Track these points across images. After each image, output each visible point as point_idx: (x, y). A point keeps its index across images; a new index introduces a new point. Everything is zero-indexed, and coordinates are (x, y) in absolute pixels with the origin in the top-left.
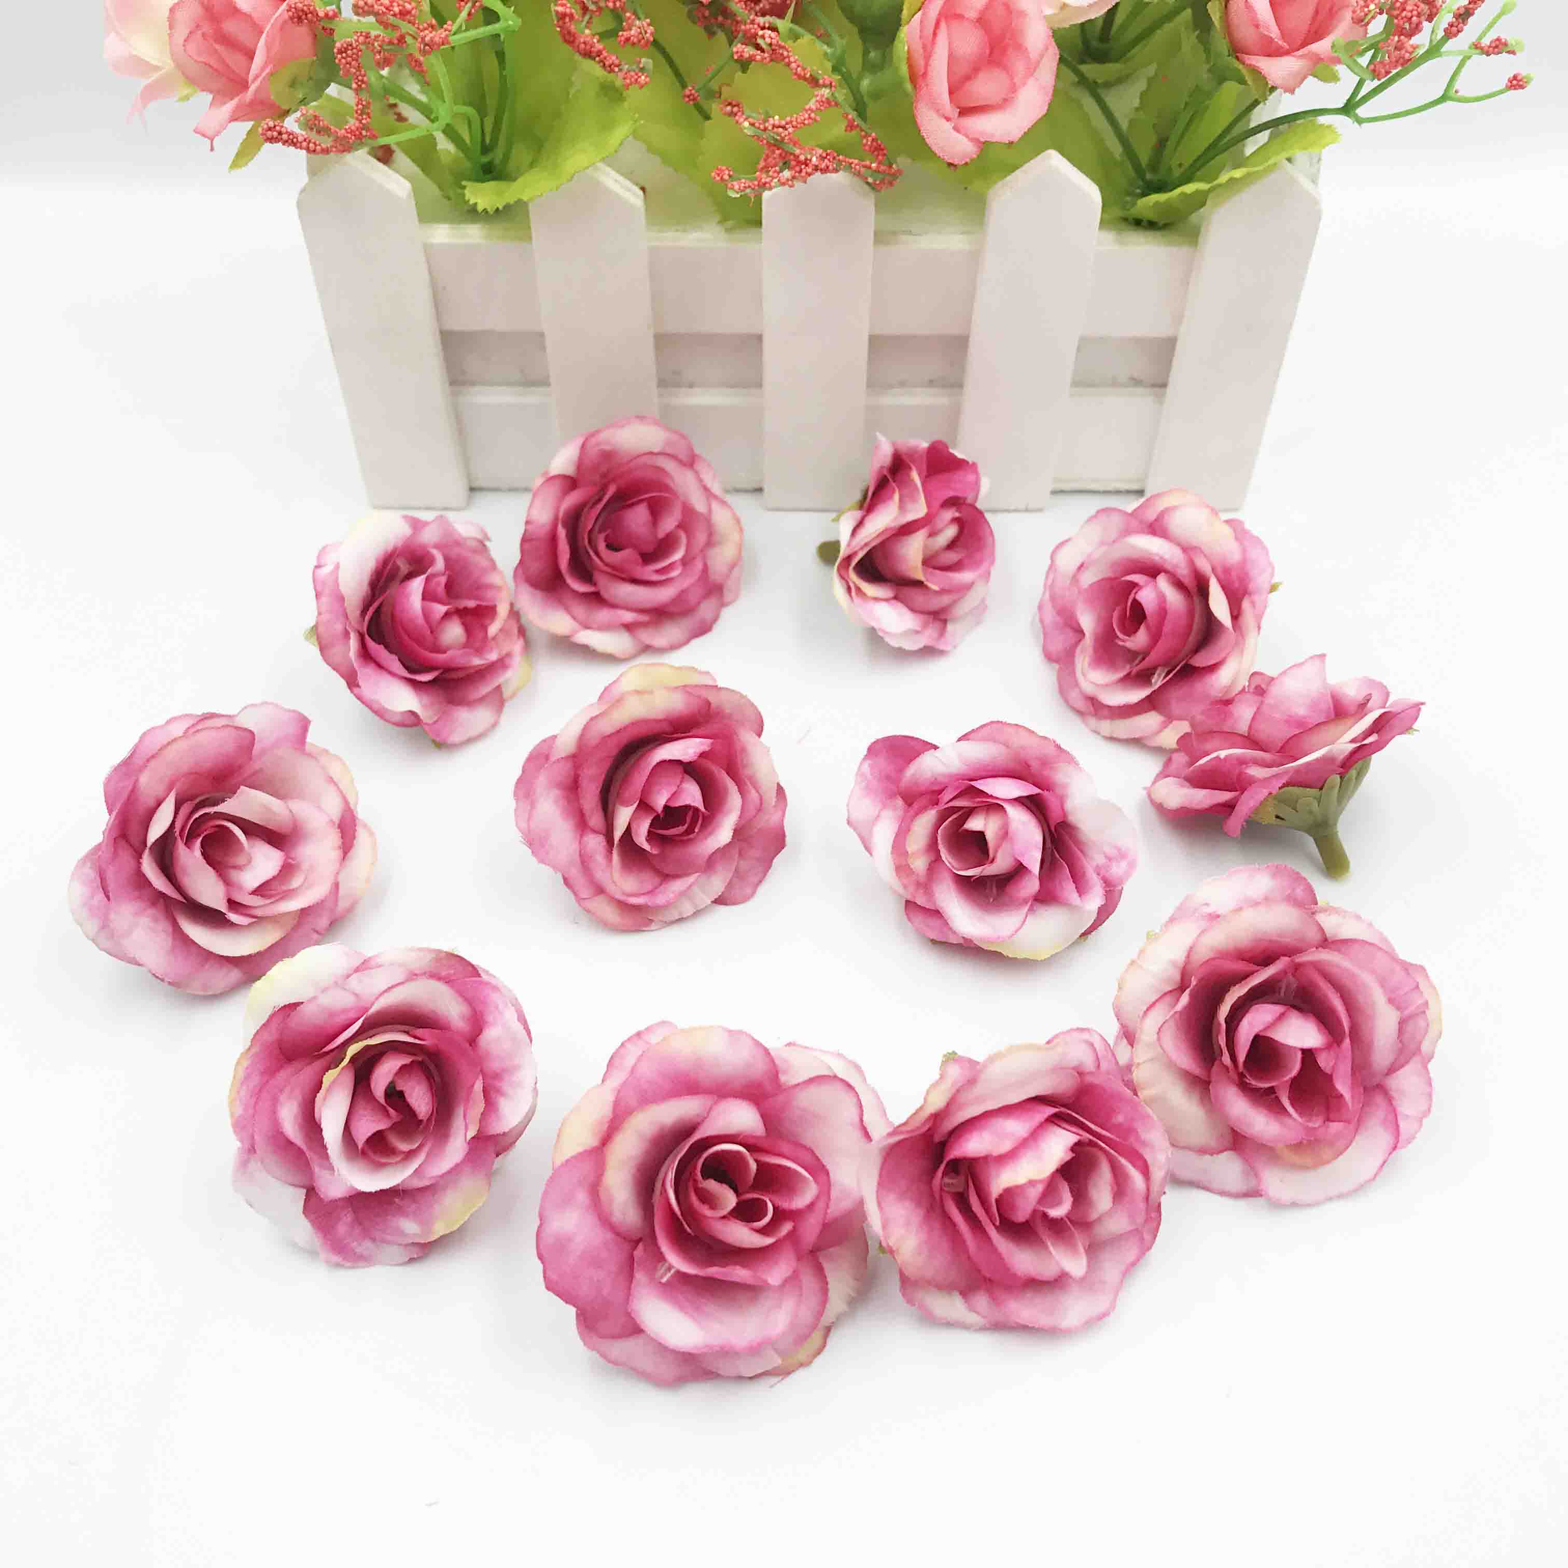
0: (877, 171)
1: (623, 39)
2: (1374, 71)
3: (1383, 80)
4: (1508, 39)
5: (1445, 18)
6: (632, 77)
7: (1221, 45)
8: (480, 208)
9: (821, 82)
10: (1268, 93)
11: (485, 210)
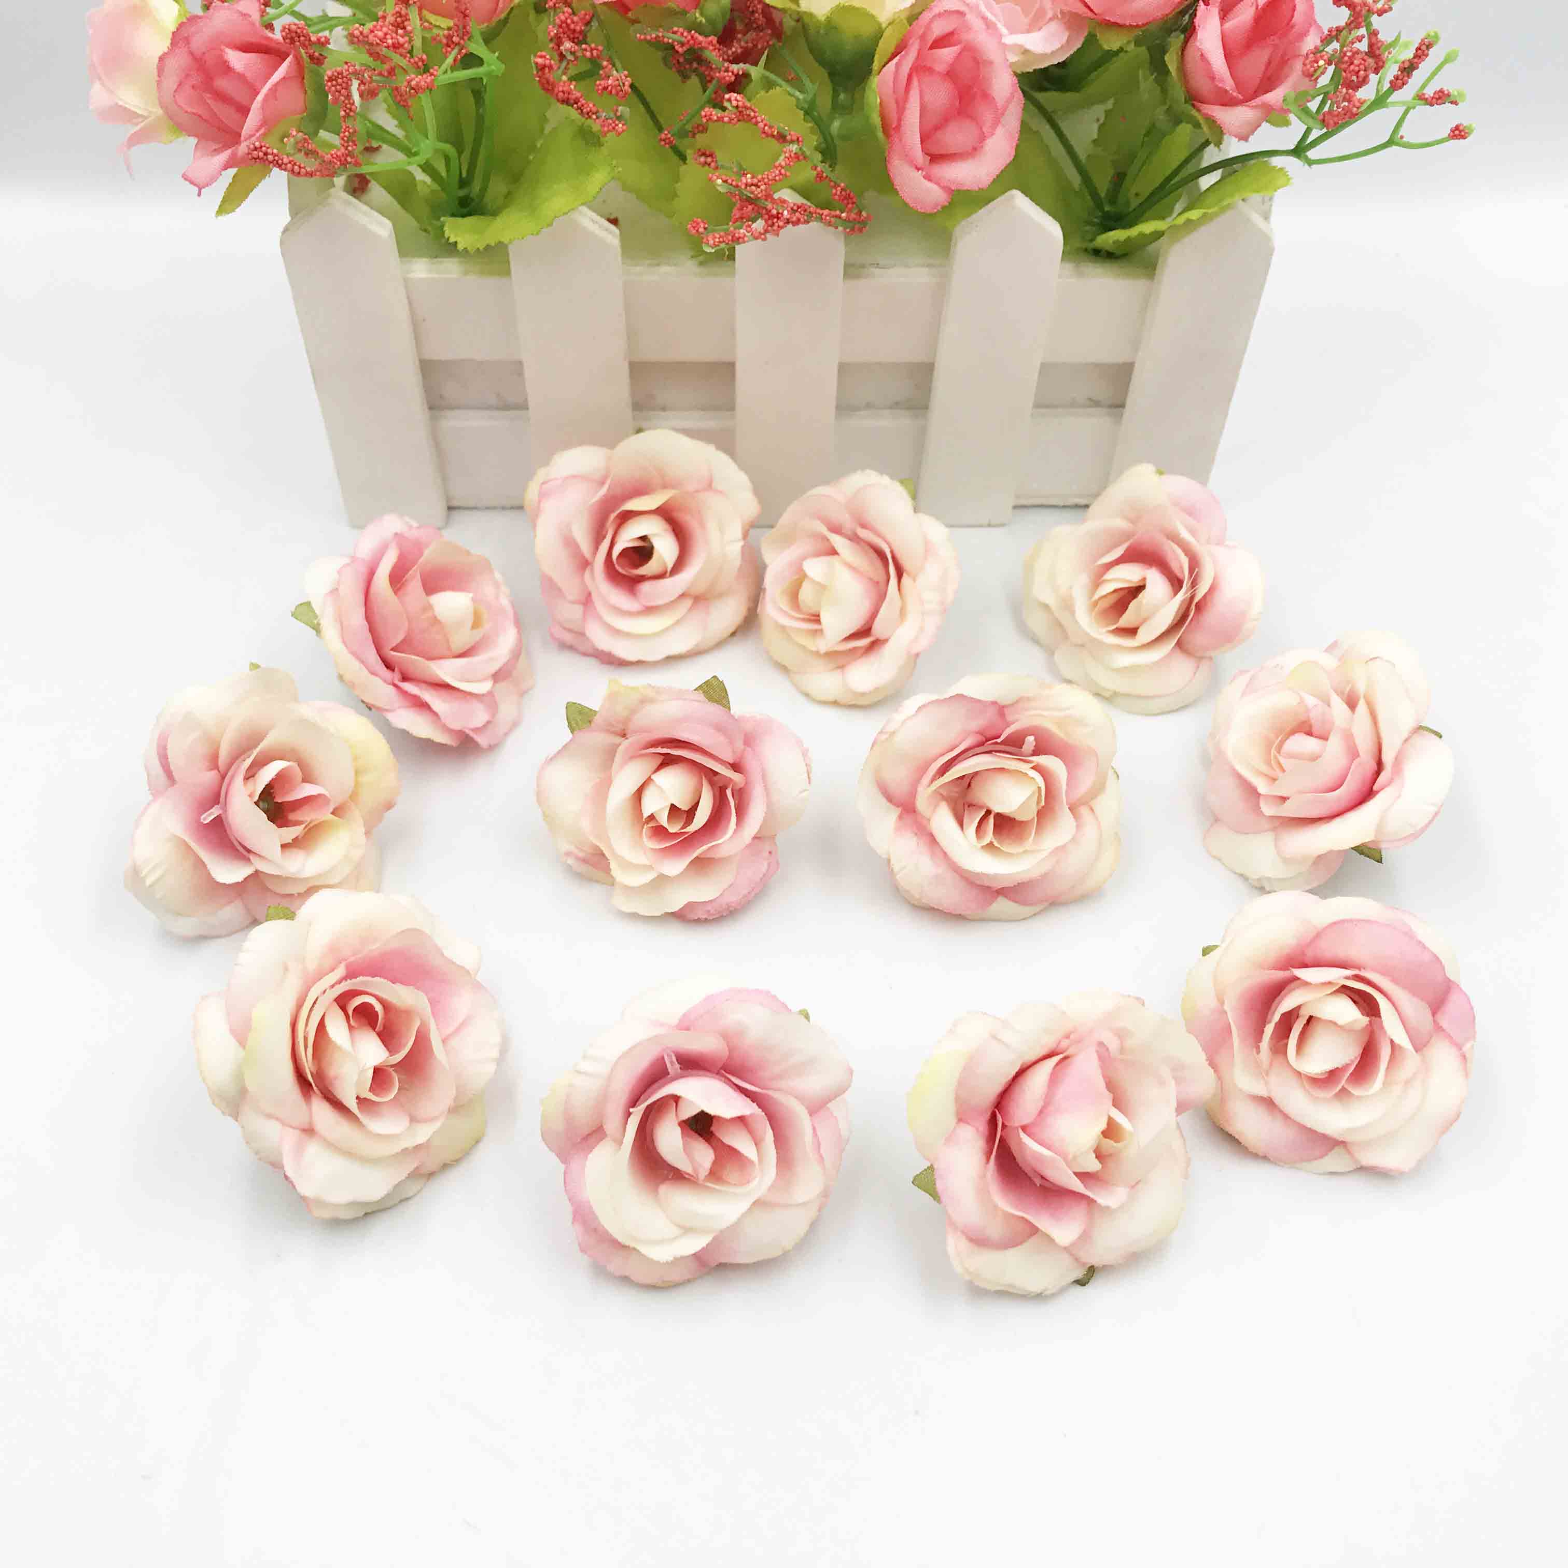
0: (847, 220)
1: (600, 87)
2: (1323, 121)
3: (1331, 127)
4: (1451, 91)
5: (1391, 71)
6: (610, 125)
7: (1178, 93)
8: (460, 247)
9: (789, 137)
10: (1222, 137)
11: (465, 249)
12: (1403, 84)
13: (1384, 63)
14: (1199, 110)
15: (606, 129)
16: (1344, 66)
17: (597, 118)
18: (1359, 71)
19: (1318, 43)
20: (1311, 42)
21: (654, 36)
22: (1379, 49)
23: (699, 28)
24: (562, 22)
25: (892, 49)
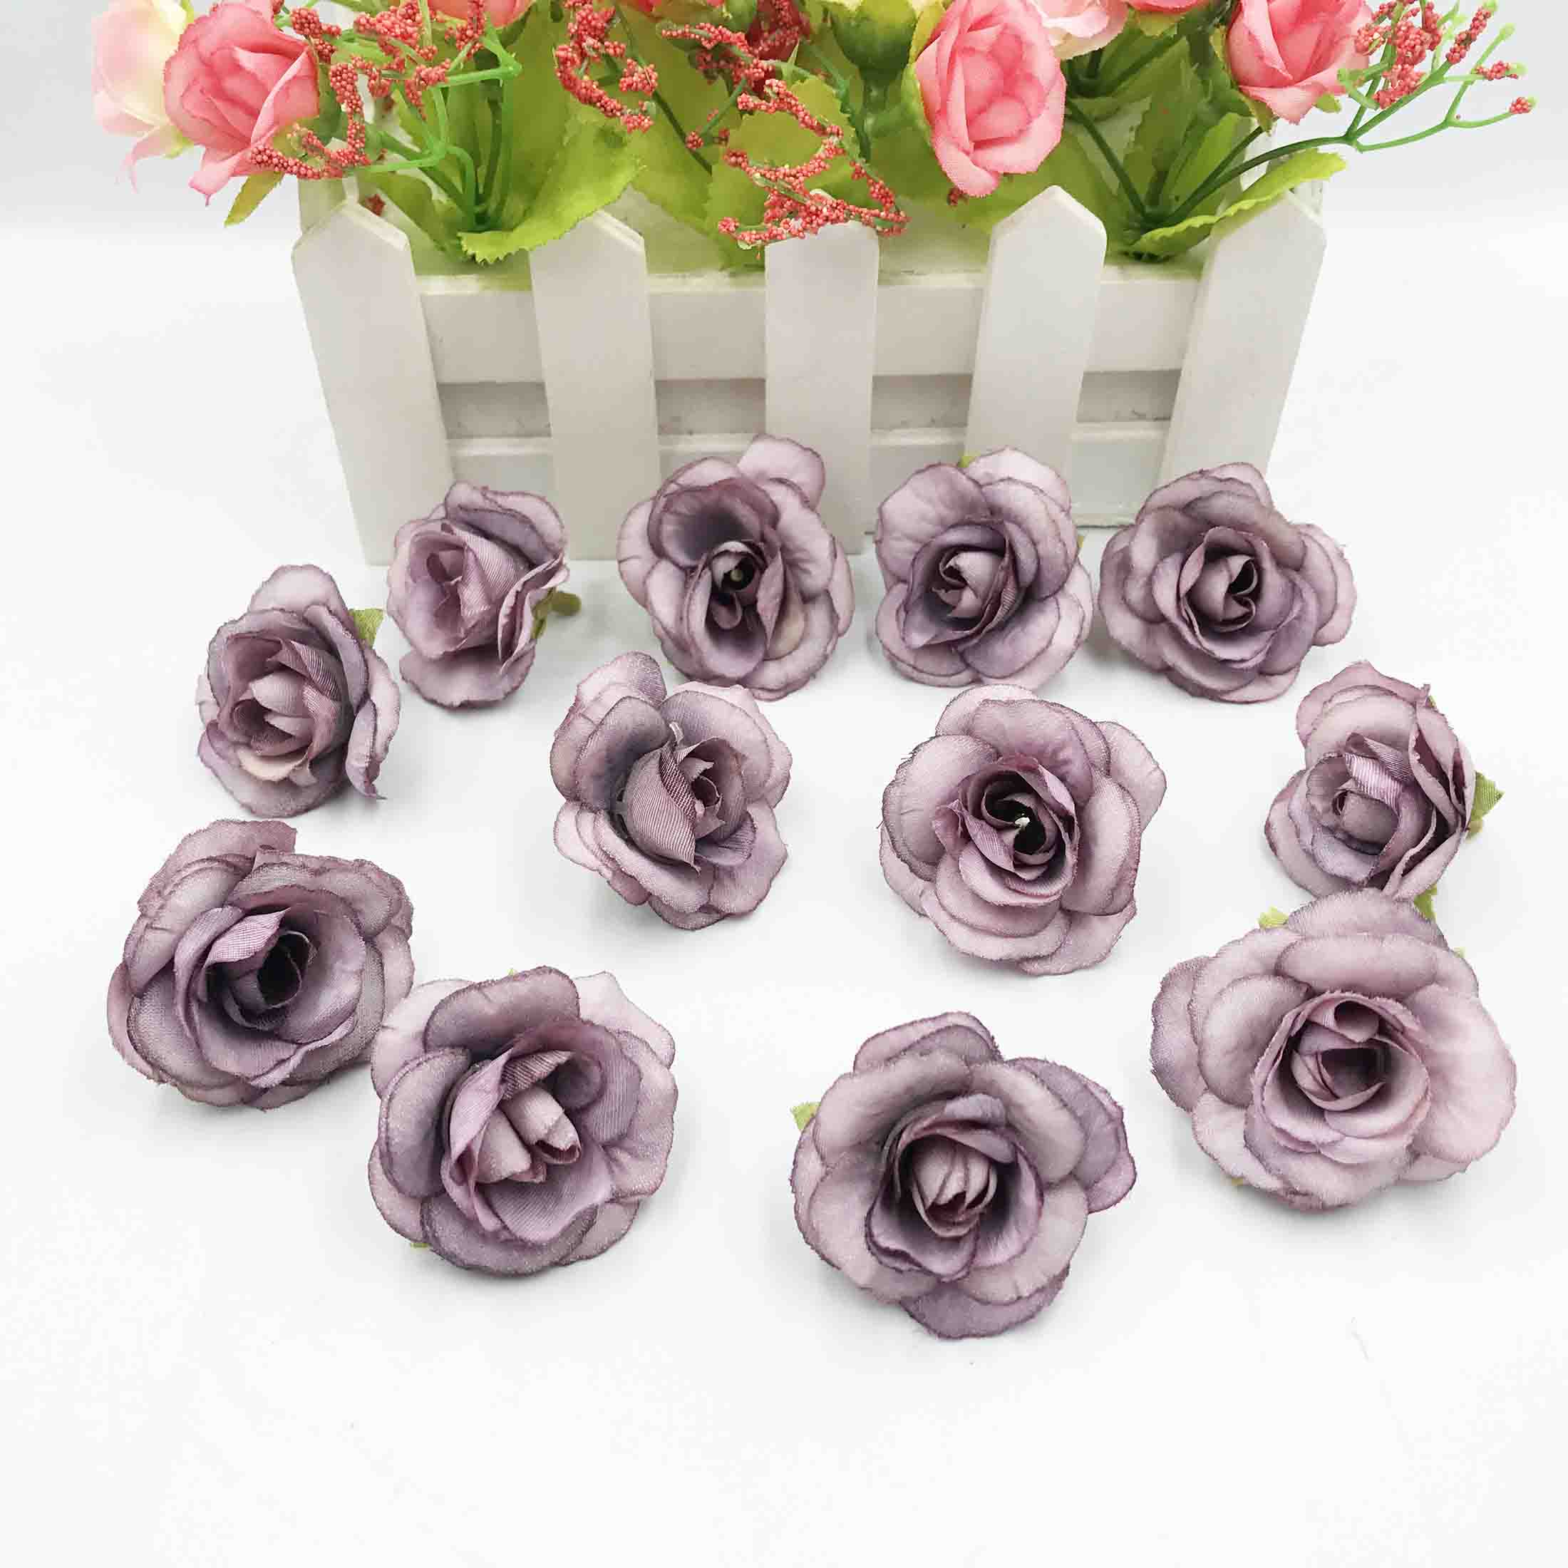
0: (886, 219)
1: (624, 85)
2: (1376, 98)
3: (1387, 107)
4: (1509, 63)
5: (1447, 45)
6: (634, 120)
7: (1225, 77)
8: (478, 259)
9: (828, 130)
10: (1272, 123)
11: (484, 260)
12: (1461, 57)
13: (1440, 38)
14: (1247, 96)
15: (631, 125)
16: (1398, 41)
17: (622, 114)
18: (1414, 47)
19: (1369, 20)
20: (1361, 22)
21: (680, 32)
22: (1435, 22)
23: (725, 22)
24: (583, 18)
25: (928, 36)
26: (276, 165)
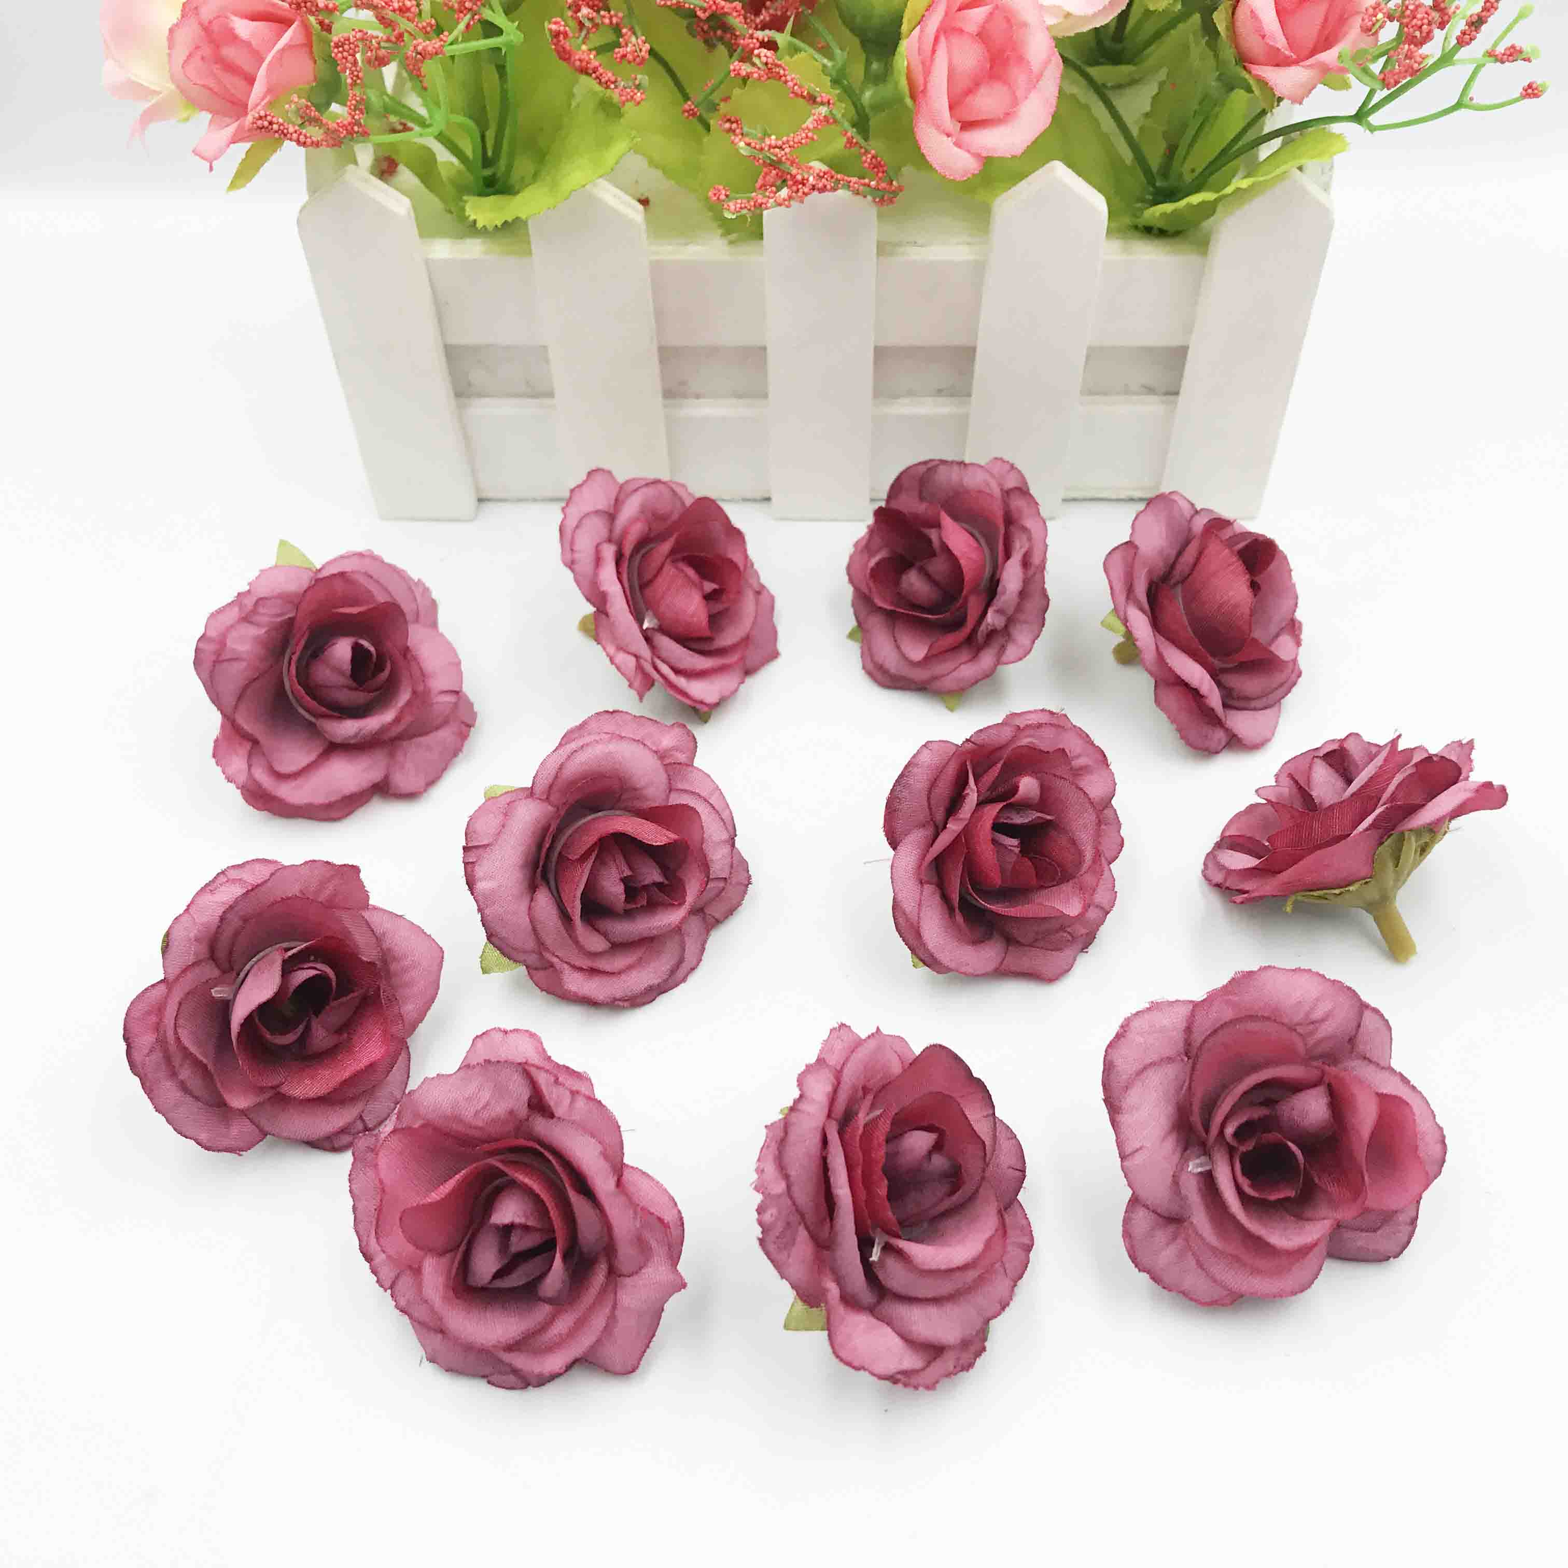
0: (877, 189)
1: (619, 55)
2: (1384, 79)
3: (1393, 90)
4: (1525, 45)
5: (1458, 26)
6: (628, 94)
7: (1228, 53)
8: (480, 225)
9: (819, 99)
10: (1276, 104)
11: (484, 226)
12: (1471, 39)
13: (1450, 17)
14: (1250, 72)
15: (624, 98)
16: (1405, 21)
17: (616, 87)
18: (1420, 27)
21: (674, 1)
25: (922, 11)
26: (276, 132)
